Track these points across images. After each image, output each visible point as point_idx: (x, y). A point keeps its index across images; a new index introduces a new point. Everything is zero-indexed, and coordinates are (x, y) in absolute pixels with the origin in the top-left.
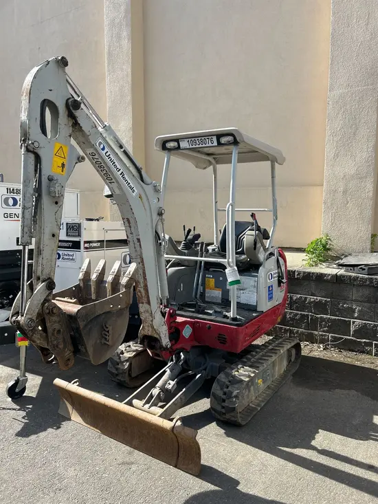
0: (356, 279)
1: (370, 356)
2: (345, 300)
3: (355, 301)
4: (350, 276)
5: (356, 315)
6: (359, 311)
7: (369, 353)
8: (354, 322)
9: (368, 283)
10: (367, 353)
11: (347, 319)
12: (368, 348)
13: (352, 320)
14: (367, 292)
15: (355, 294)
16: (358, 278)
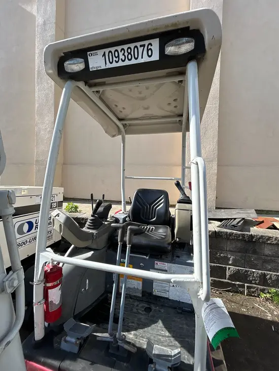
0: (231, 234)
1: (243, 296)
2: (222, 250)
3: (230, 251)
4: (227, 233)
5: (230, 262)
6: (233, 259)
7: (242, 293)
8: (229, 268)
9: (241, 238)
10: (240, 293)
11: (224, 266)
12: (241, 289)
13: (227, 267)
14: (239, 245)
15: (229, 246)
16: (233, 234)
